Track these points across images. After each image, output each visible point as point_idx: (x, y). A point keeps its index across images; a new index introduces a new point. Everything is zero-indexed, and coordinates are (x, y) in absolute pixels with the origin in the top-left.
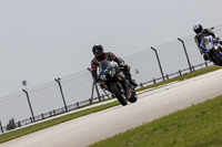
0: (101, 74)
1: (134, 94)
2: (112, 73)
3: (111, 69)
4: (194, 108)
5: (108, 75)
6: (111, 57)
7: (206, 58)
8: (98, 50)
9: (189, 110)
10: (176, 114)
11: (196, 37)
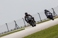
0: (27, 19)
1: (35, 24)
2: (30, 19)
3: (30, 18)
4: (42, 31)
5: (29, 20)
6: (29, 15)
7: (47, 17)
8: (26, 14)
9: (41, 31)
10: (37, 32)
11: (45, 12)
